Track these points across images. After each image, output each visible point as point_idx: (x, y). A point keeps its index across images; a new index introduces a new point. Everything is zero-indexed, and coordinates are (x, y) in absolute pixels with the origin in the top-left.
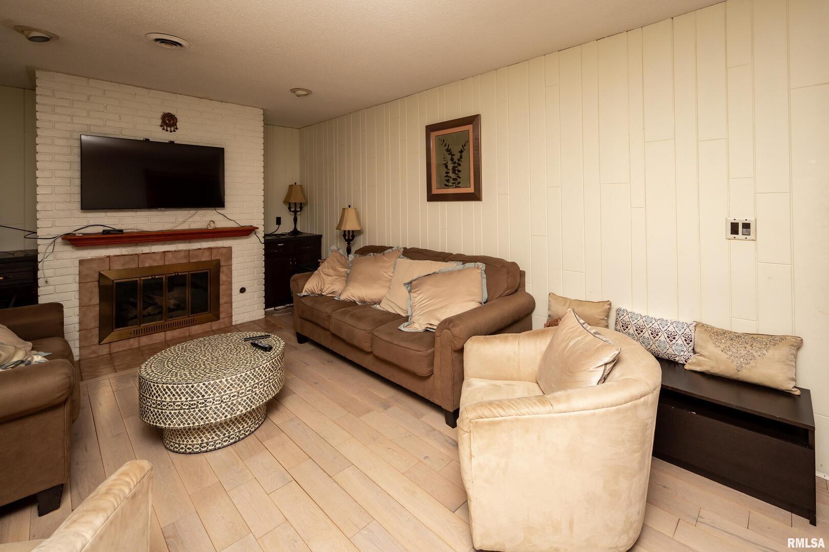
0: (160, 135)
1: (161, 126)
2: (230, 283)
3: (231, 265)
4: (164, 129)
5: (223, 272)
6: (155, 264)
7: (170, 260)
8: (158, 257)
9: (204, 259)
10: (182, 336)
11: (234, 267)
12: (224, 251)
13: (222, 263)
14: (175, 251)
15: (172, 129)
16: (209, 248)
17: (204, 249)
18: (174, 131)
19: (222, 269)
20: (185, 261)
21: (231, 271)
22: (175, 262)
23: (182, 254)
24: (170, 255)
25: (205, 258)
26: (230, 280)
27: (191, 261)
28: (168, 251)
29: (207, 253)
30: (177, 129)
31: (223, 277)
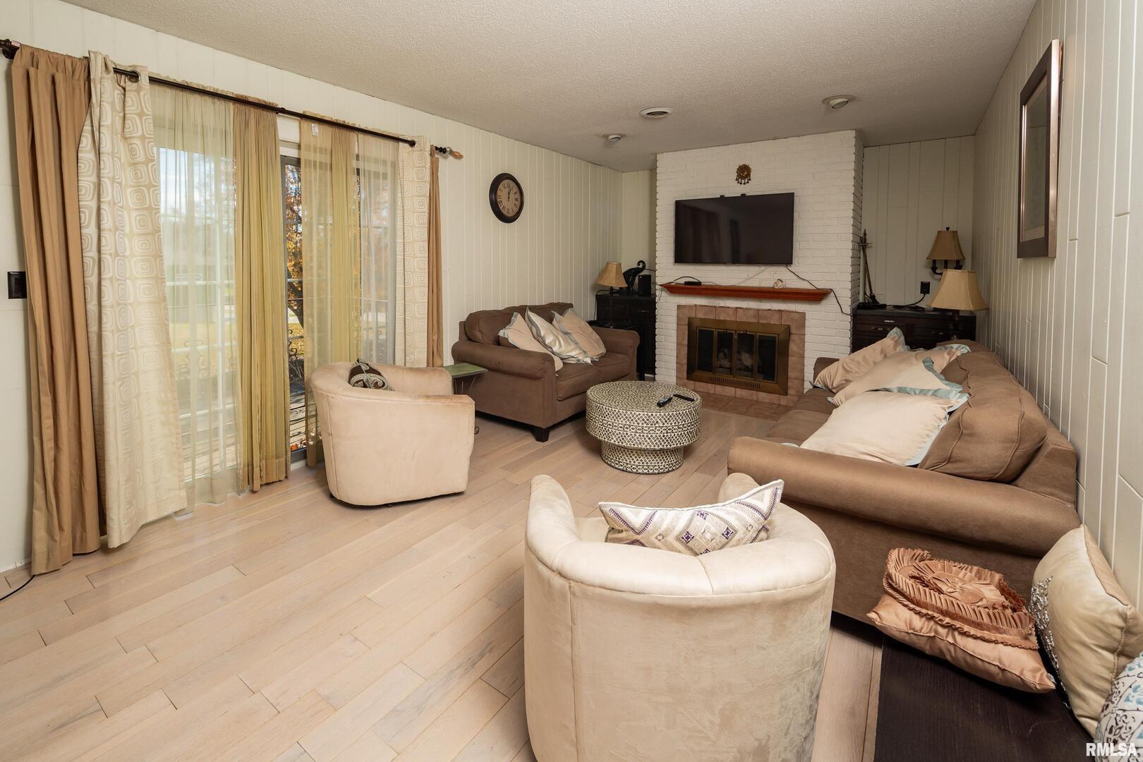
0: (734, 189)
1: (737, 180)
2: (802, 357)
3: (804, 335)
4: (738, 182)
5: (794, 341)
6: (728, 319)
7: (741, 318)
8: (731, 312)
9: (772, 322)
10: (749, 398)
11: (807, 338)
12: (796, 316)
13: (793, 331)
14: (746, 309)
15: (746, 180)
16: (780, 310)
17: (775, 310)
18: (748, 182)
19: (793, 337)
20: (753, 320)
21: (803, 341)
22: (745, 319)
23: (752, 313)
24: (740, 312)
25: (774, 321)
26: (801, 352)
27: (760, 322)
28: (740, 308)
29: (776, 316)
30: (750, 180)
31: (793, 347)
